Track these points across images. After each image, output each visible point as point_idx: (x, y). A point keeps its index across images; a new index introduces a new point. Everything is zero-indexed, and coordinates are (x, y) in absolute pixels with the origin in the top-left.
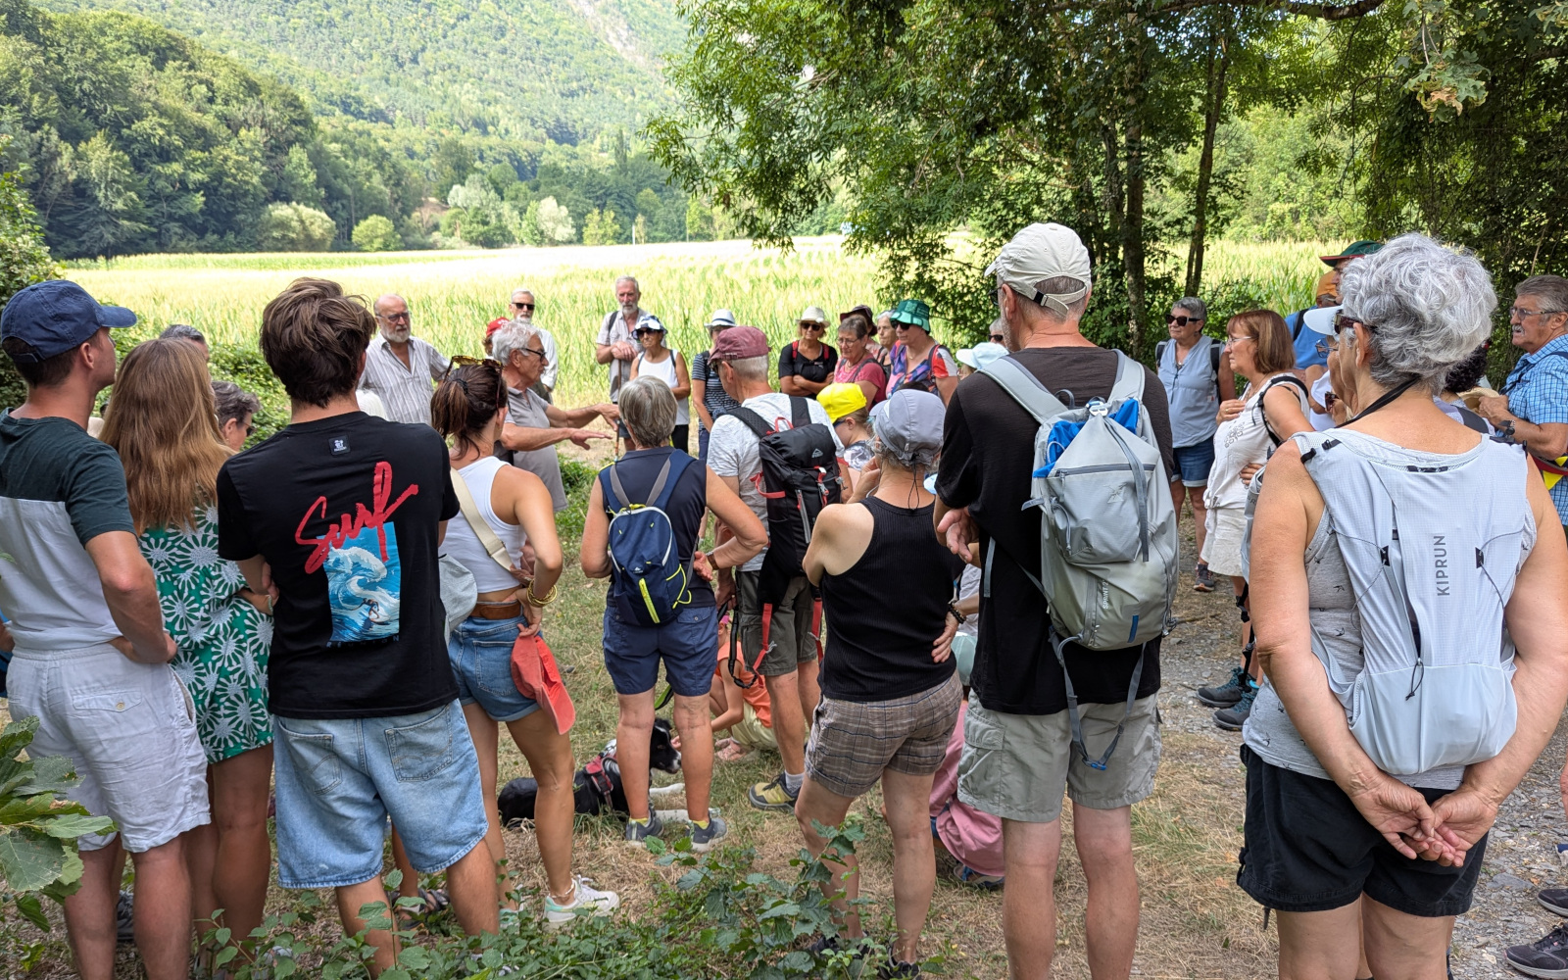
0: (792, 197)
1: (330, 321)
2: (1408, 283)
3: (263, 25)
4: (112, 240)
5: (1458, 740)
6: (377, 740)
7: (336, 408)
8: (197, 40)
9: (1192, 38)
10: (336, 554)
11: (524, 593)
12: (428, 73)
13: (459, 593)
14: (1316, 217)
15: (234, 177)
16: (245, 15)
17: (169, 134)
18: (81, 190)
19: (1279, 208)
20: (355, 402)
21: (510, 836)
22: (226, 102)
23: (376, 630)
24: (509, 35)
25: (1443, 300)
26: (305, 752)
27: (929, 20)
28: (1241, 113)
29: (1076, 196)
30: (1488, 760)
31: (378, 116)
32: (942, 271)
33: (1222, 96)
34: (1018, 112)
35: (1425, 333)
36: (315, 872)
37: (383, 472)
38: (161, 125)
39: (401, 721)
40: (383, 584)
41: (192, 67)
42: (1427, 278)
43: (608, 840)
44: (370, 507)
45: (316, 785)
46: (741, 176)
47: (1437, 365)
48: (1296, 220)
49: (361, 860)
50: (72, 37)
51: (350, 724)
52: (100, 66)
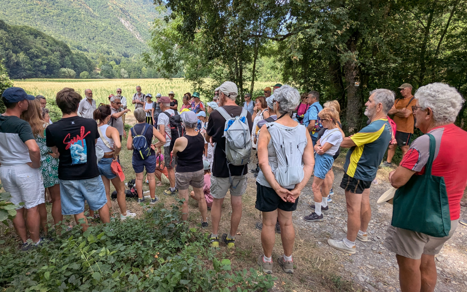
0: (173, 70)
1: (71, 96)
2: (285, 94)
3: (60, 30)
4: (25, 75)
5: (294, 180)
6: (82, 184)
7: (72, 115)
8: (44, 33)
9: (251, 43)
10: (72, 145)
11: (113, 153)
12: (96, 42)
13: (100, 153)
14: (275, 77)
15: (53, 62)
16: (55, 28)
17: (38, 52)
18: (18, 64)
19: (269, 75)
20: (77, 114)
21: (113, 202)
22: (51, 46)
23: (81, 161)
24: (114, 35)
25: (291, 97)
26: (67, 187)
27: (200, 36)
28: (261, 58)
29: (230, 72)
30: (299, 183)
31: (85, 50)
32: (204, 87)
33: (257, 54)
34: (217, 55)
35: (288, 104)
36: (70, 211)
37: (83, 129)
38: (36, 51)
39: (87, 180)
40: (83, 152)
41: (43, 38)
42: (288, 93)
43: (134, 202)
44: (80, 136)
45: (69, 194)
46: (162, 66)
47: (291, 110)
48: (272, 78)
49: (80, 208)
50: (15, 30)
51: (76, 181)
52: (22, 37)
